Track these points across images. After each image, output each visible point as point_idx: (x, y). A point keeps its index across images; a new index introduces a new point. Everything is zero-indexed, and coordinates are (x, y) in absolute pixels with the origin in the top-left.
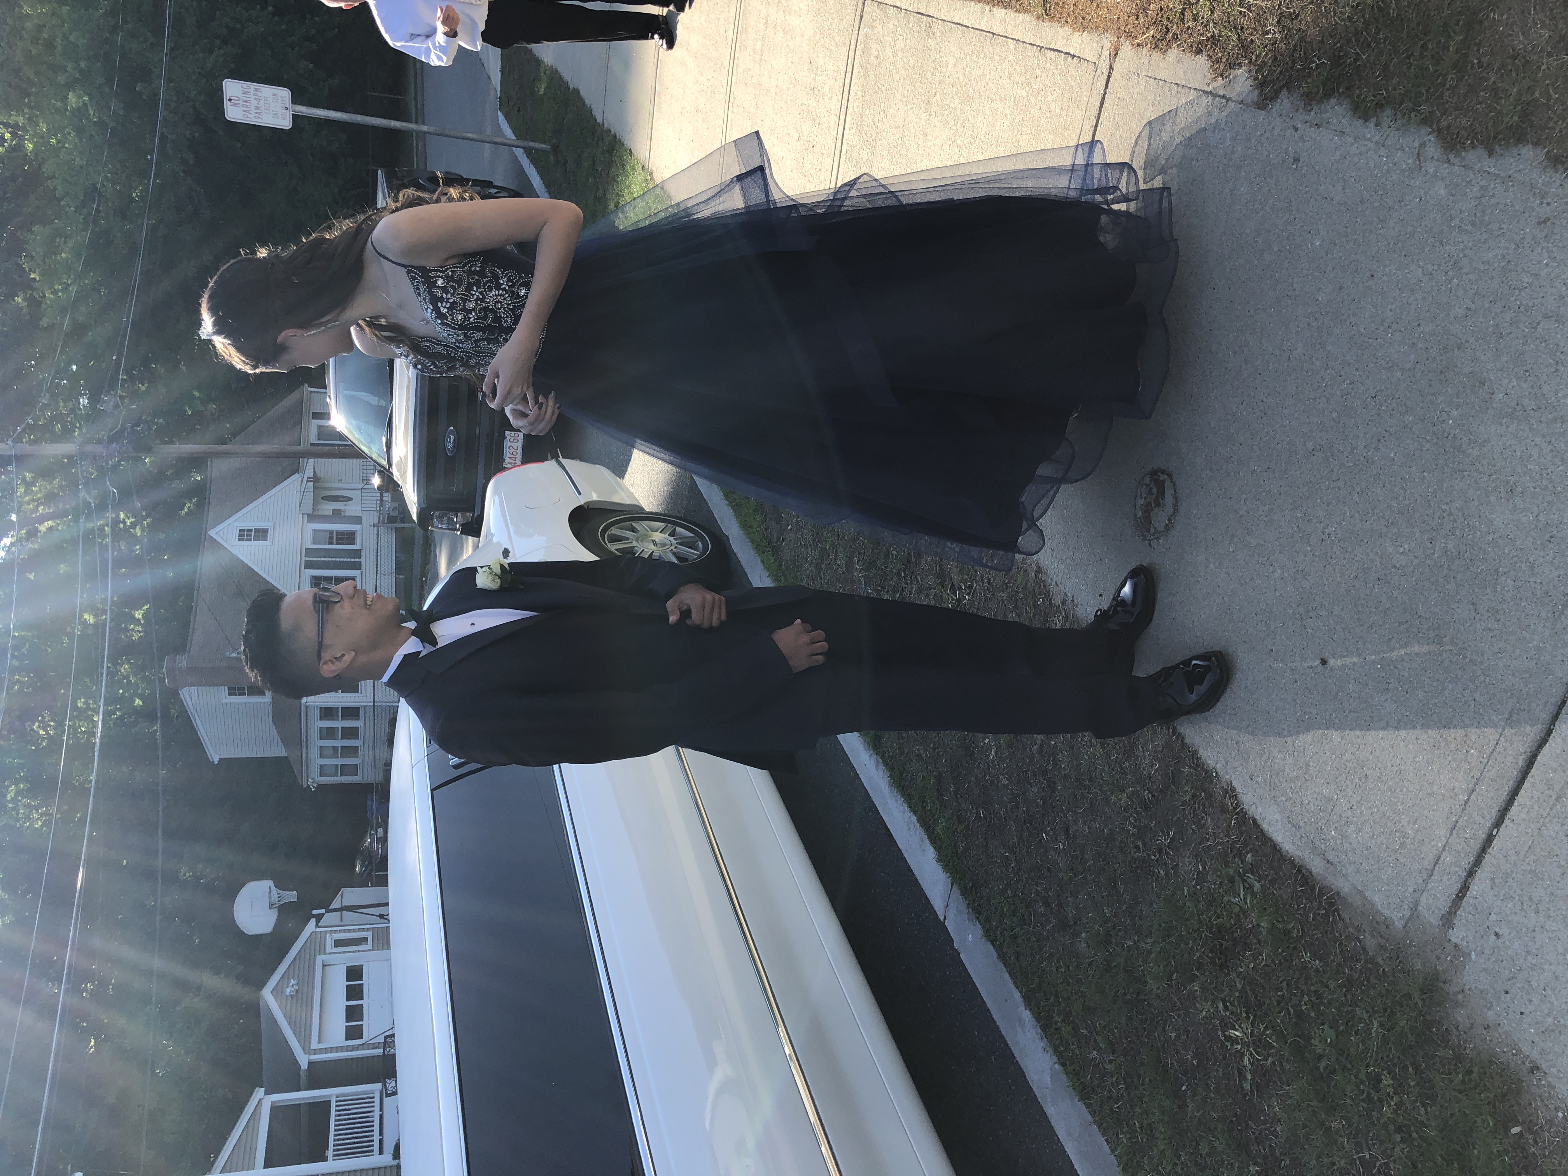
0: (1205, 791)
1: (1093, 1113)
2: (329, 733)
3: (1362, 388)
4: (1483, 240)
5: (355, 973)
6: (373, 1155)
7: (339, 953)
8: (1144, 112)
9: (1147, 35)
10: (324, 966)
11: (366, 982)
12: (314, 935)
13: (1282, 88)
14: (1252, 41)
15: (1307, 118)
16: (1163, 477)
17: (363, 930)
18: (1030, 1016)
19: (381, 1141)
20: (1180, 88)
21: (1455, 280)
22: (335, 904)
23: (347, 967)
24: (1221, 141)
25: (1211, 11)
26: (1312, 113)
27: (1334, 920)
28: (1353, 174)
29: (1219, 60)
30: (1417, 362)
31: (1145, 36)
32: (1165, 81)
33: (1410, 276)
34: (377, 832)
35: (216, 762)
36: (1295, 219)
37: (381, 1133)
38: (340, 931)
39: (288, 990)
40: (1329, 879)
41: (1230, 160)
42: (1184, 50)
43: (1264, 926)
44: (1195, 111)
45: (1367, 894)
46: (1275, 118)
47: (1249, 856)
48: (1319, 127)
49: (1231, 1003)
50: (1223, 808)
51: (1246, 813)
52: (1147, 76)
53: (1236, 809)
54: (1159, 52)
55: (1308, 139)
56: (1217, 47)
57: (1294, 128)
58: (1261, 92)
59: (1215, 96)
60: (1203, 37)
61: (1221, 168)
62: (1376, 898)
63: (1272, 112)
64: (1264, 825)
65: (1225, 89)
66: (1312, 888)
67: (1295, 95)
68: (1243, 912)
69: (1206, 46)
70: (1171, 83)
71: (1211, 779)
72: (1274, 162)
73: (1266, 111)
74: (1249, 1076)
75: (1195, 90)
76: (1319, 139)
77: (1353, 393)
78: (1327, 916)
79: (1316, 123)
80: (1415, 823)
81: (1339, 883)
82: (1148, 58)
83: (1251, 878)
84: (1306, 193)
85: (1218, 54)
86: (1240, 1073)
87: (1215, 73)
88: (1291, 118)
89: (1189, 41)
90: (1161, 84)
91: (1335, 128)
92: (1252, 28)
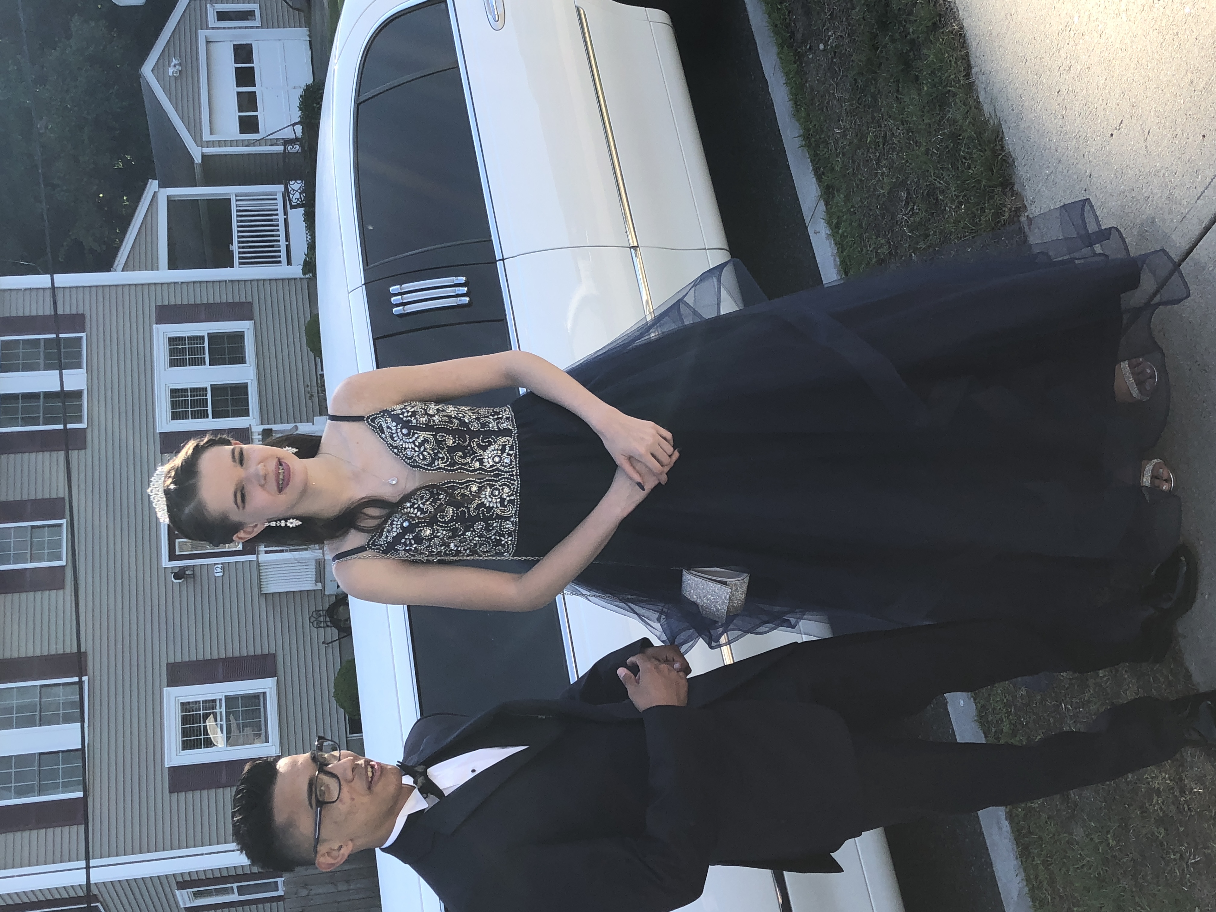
5: (243, 53)
6: (280, 262)
7: (224, 28)
10: (208, 42)
11: (257, 64)
12: (192, 4)
17: (248, 2)
19: (288, 247)
23: (234, 45)
37: (287, 239)
39: (171, 71)
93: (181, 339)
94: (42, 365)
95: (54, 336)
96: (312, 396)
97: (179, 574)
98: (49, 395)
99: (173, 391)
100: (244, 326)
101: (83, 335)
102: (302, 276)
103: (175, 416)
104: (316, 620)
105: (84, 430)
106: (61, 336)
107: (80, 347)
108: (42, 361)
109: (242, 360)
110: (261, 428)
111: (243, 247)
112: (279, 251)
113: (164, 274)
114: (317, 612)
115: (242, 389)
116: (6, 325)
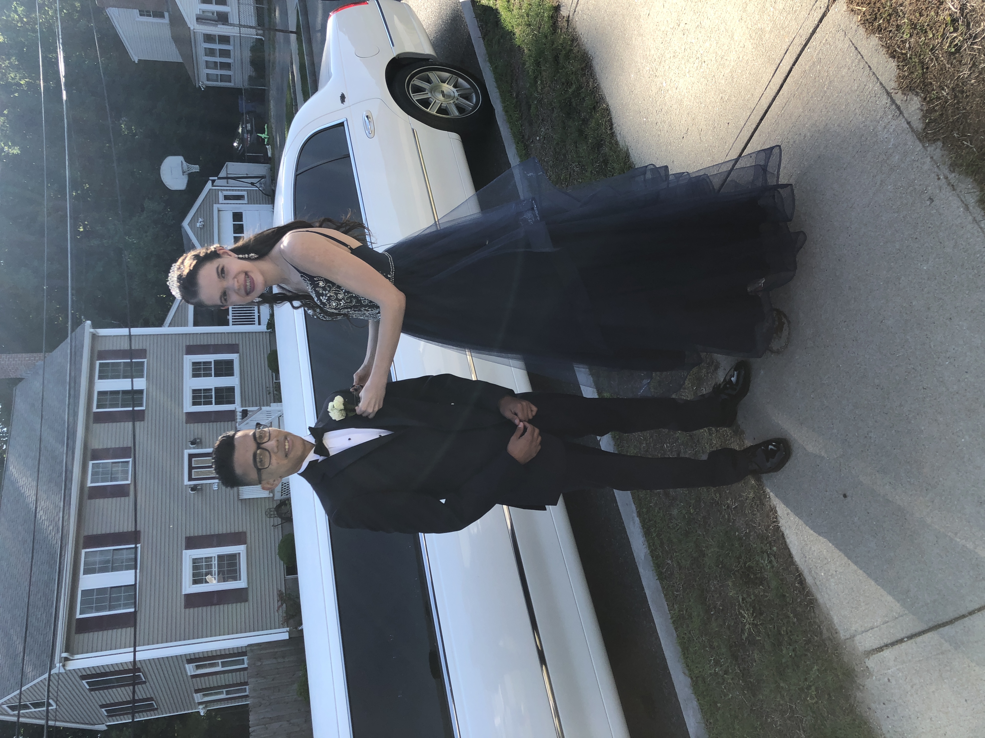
0: (761, 500)
1: (663, 588)
2: (210, 52)
3: (920, 377)
5: (238, 216)
6: (254, 324)
7: (228, 204)
8: (841, 68)
9: (860, 8)
10: (219, 211)
11: (245, 222)
12: (211, 191)
13: (939, 139)
14: (931, 83)
15: (948, 174)
18: (639, 522)
19: (259, 317)
20: (871, 74)
22: (222, 174)
23: (233, 213)
24: (886, 140)
25: (910, 34)
26: (953, 175)
27: (810, 610)
28: (963, 243)
29: (904, 77)
30: (957, 393)
31: (858, 8)
32: (863, 58)
34: (246, 127)
35: (136, 62)
36: (916, 238)
37: (259, 312)
38: (227, 190)
39: (198, 225)
40: (814, 590)
41: (888, 159)
42: (883, 45)
43: (774, 584)
44: (876, 101)
45: (831, 612)
46: (927, 157)
47: (775, 548)
48: (954, 190)
49: (746, 602)
50: (768, 516)
51: (779, 527)
52: (851, 41)
53: (774, 522)
54: (865, 30)
55: (944, 192)
56: (906, 66)
57: (938, 175)
58: (925, 128)
59: (893, 101)
60: (899, 48)
61: (880, 159)
62: (835, 618)
63: (927, 151)
64: (788, 541)
65: (902, 103)
66: (804, 589)
67: (946, 152)
68: (764, 569)
69: (898, 57)
70: (866, 63)
71: (765, 497)
72: (916, 187)
73: (923, 146)
74: (746, 635)
75: (881, 84)
76: (950, 198)
77: (913, 376)
78: (807, 605)
79: (953, 185)
80: (866, 604)
81: (819, 596)
82: (856, 26)
83: (773, 558)
84: (929, 227)
85: (905, 71)
86: (742, 630)
87: (899, 84)
88: (938, 166)
89: (889, 42)
90: (859, 57)
91: (963, 199)
92: (934, 76)
93: (199, 363)
94: (121, 376)
95: (129, 361)
96: (269, 393)
97: (194, 488)
98: (125, 392)
99: (194, 391)
100: (234, 357)
101: (145, 360)
102: (266, 330)
103: (194, 404)
104: (269, 514)
105: (143, 411)
106: (133, 360)
107: (143, 366)
108: (122, 374)
109: (232, 374)
110: (241, 409)
111: (235, 316)
112: (254, 318)
113: (191, 329)
114: (270, 509)
115: (231, 390)
116: (102, 355)
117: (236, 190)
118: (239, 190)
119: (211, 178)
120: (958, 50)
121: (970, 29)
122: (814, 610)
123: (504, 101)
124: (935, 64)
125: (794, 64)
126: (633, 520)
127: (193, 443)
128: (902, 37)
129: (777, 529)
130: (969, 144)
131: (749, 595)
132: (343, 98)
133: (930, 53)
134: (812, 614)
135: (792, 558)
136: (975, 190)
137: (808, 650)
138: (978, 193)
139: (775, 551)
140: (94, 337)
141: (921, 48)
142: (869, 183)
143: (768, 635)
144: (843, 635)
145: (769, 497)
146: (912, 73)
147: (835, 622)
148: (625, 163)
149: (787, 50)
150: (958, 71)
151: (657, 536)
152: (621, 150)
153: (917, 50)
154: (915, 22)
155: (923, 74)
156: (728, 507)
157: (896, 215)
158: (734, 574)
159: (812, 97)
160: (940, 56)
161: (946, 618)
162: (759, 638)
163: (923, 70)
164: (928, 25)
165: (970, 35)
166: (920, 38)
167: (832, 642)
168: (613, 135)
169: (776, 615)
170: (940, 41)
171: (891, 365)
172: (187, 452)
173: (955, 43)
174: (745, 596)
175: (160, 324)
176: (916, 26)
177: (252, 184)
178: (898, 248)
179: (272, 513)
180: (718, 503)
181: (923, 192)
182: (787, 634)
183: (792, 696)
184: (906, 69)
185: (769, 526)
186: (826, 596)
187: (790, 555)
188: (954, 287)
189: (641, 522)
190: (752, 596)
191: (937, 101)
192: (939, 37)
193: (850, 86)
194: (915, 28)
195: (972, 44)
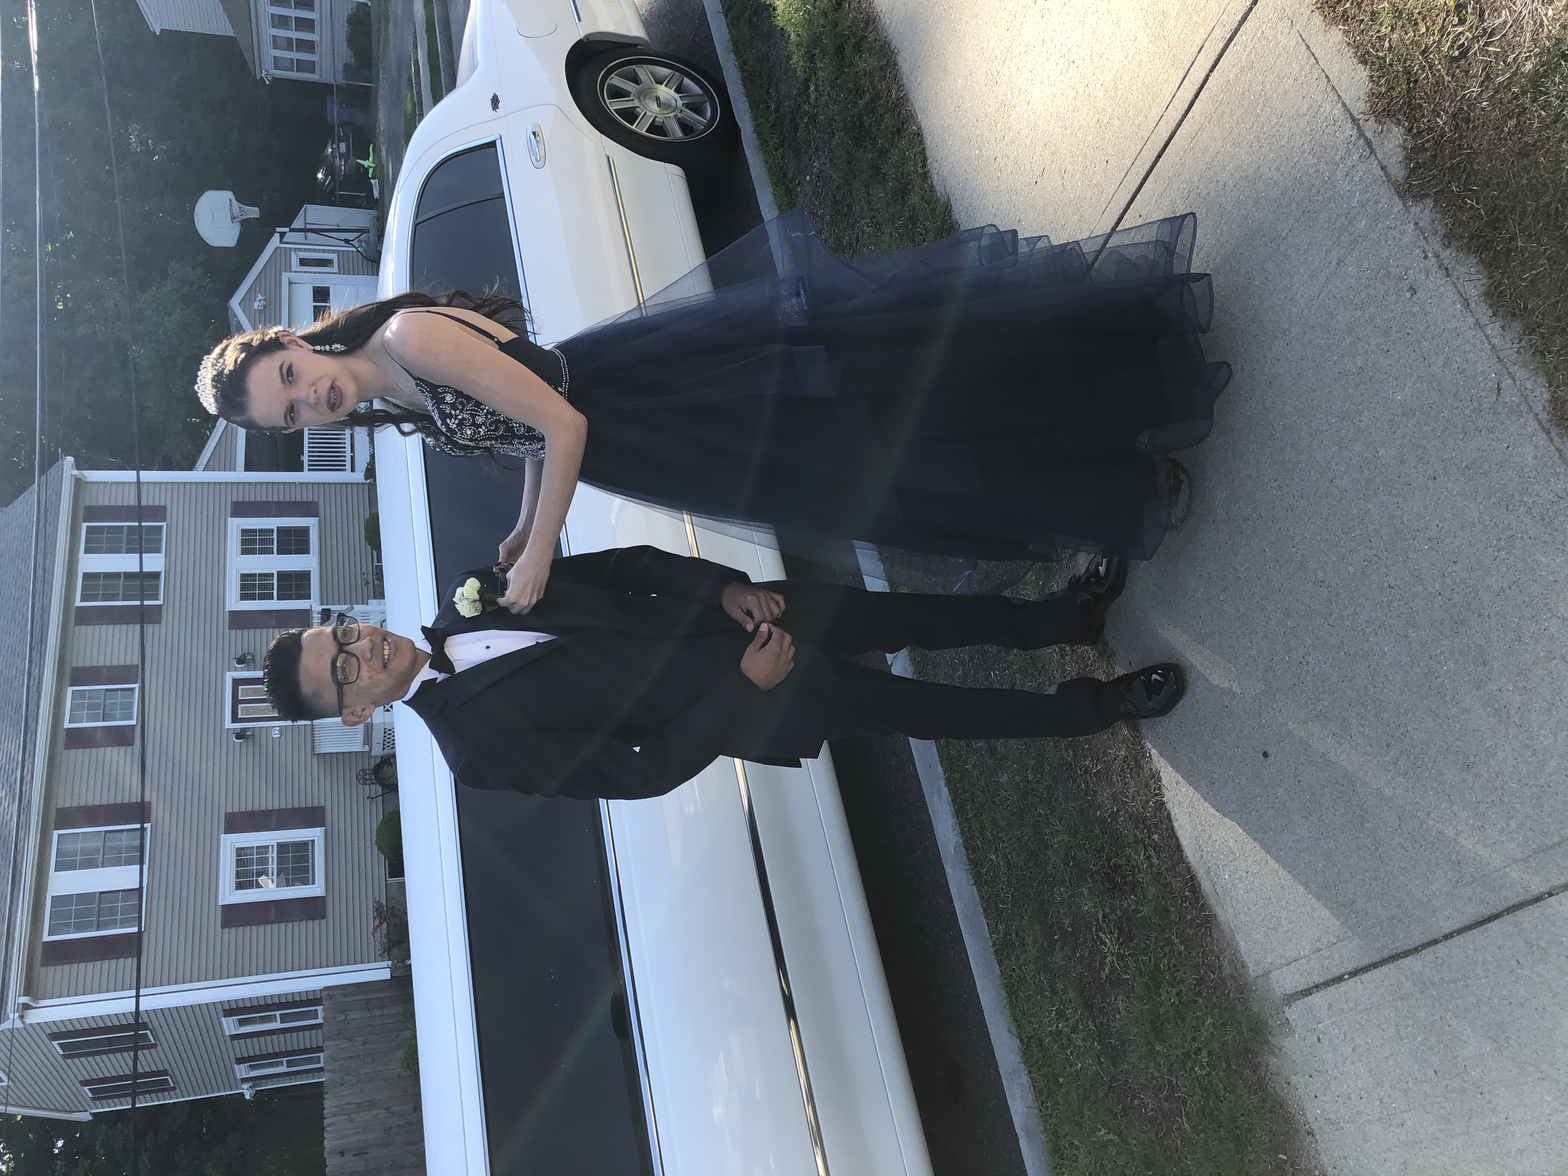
0: (1137, 760)
1: (982, 897)
2: (281, 22)
3: (1385, 570)
4: (1544, 540)
5: (321, 294)
6: (345, 470)
7: (305, 272)
8: (1283, 78)
10: (290, 283)
11: (333, 304)
12: (278, 250)
13: (1428, 195)
14: (1421, 106)
15: (1440, 250)
16: (1183, 476)
17: (329, 251)
18: (948, 794)
19: (353, 458)
20: (1329, 89)
21: (1503, 553)
22: (298, 223)
23: (314, 287)
24: (1348, 194)
25: (1392, 28)
26: (1448, 251)
27: (1205, 933)
28: (1459, 360)
29: (1381, 95)
30: (1440, 594)
32: (1317, 62)
33: (1466, 511)
34: (339, 147)
35: (158, 34)
36: (1388, 351)
37: (352, 451)
38: (305, 250)
39: (256, 305)
40: (1212, 901)
41: (1350, 223)
42: (1349, 43)
43: (1152, 891)
44: (1336, 132)
45: (1236, 935)
46: (1410, 222)
47: (1156, 836)
48: (1447, 276)
49: (1109, 920)
50: (1147, 786)
51: (1164, 804)
52: (1301, 36)
53: (1156, 795)
54: (1322, 18)
55: (1432, 279)
56: (1384, 77)
57: (1424, 252)
58: (1408, 178)
59: (1361, 134)
60: (1373, 48)
61: (1338, 225)
62: (1242, 943)
63: (1409, 212)
64: (1176, 824)
65: (1374, 136)
66: (1197, 899)
67: (1439, 216)
68: (1138, 869)
69: (1372, 63)
70: (1323, 71)
71: (1144, 756)
72: (1391, 270)
73: (1404, 205)
74: (1107, 971)
75: (1344, 105)
76: (1442, 289)
77: (1375, 567)
78: (1201, 925)
79: (1446, 268)
80: (1291, 923)
81: (1218, 910)
82: (1309, 12)
83: (1152, 852)
84: (1408, 334)
85: (1381, 85)
86: (1101, 964)
87: (1371, 106)
88: (1425, 238)
89: (1358, 38)
90: (1312, 60)
91: (1462, 291)
92: (1426, 93)
93: (252, 531)
94: (124, 549)
95: (137, 524)
96: (367, 583)
97: (241, 735)
98: (128, 576)
99: (244, 577)
100: (309, 522)
101: (164, 524)
102: (364, 481)
103: (244, 597)
104: (363, 778)
105: (160, 606)
106: (143, 524)
107: (161, 533)
108: (124, 545)
109: (306, 551)
110: (320, 608)
111: (313, 456)
112: (345, 461)
113: (240, 475)
114: (364, 770)
115: (305, 576)
116: (93, 513)
117: (319, 251)
118: (324, 251)
119: (278, 229)
120: (1464, 54)
121: (1483, 21)
122: (1211, 933)
123: (755, 118)
124: (1427, 75)
125: (1211, 70)
126: (939, 790)
127: (240, 661)
128: (1379, 31)
129: (1161, 806)
130: (1474, 204)
131: (1113, 910)
132: (495, 102)
133: (1421, 58)
134: (1209, 939)
135: (1182, 851)
136: (1480, 277)
137: (1199, 994)
138: (1484, 281)
139: (1156, 840)
140: (79, 483)
141: (1408, 49)
142: (1320, 262)
143: (1141, 972)
144: (1253, 970)
145: (1150, 756)
146: (1393, 88)
147: (1242, 951)
148: (944, 222)
149: (1202, 47)
150: (1463, 87)
151: (975, 815)
152: (939, 200)
153: (1401, 52)
154: (1400, 8)
155: (1409, 90)
156: (1086, 771)
157: (1359, 313)
158: (1092, 876)
159: (1238, 123)
160: (1437, 62)
161: (1410, 944)
162: (1126, 977)
163: (1409, 84)
164: (1419, 13)
165: (1484, 29)
166: (1406, 34)
167: (1236, 981)
168: (926, 175)
169: (1153, 940)
170: (1437, 39)
171: (1343, 550)
172: (229, 676)
173: (1461, 42)
174: (1107, 911)
175: (190, 466)
176: (1401, 13)
177: (347, 241)
178: (1359, 364)
179: (367, 777)
180: (1071, 765)
181: (1401, 278)
182: (1169, 968)
183: (1172, 1065)
184: (1382, 81)
185: (1148, 802)
186: (1230, 910)
187: (1179, 846)
188: (1442, 428)
189: (950, 794)
190: (1118, 912)
191: (1429, 134)
192: (1436, 32)
193: (1296, 107)
194: (1400, 17)
195: (1487, 44)
